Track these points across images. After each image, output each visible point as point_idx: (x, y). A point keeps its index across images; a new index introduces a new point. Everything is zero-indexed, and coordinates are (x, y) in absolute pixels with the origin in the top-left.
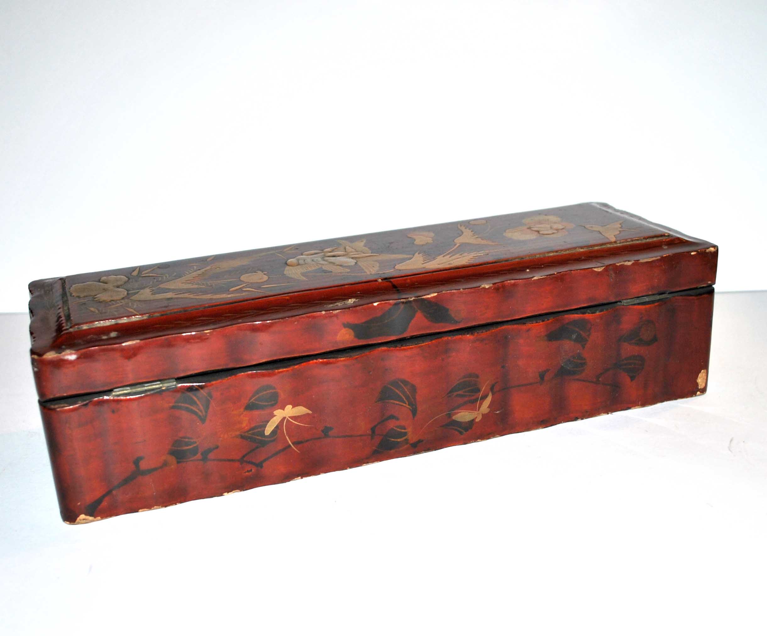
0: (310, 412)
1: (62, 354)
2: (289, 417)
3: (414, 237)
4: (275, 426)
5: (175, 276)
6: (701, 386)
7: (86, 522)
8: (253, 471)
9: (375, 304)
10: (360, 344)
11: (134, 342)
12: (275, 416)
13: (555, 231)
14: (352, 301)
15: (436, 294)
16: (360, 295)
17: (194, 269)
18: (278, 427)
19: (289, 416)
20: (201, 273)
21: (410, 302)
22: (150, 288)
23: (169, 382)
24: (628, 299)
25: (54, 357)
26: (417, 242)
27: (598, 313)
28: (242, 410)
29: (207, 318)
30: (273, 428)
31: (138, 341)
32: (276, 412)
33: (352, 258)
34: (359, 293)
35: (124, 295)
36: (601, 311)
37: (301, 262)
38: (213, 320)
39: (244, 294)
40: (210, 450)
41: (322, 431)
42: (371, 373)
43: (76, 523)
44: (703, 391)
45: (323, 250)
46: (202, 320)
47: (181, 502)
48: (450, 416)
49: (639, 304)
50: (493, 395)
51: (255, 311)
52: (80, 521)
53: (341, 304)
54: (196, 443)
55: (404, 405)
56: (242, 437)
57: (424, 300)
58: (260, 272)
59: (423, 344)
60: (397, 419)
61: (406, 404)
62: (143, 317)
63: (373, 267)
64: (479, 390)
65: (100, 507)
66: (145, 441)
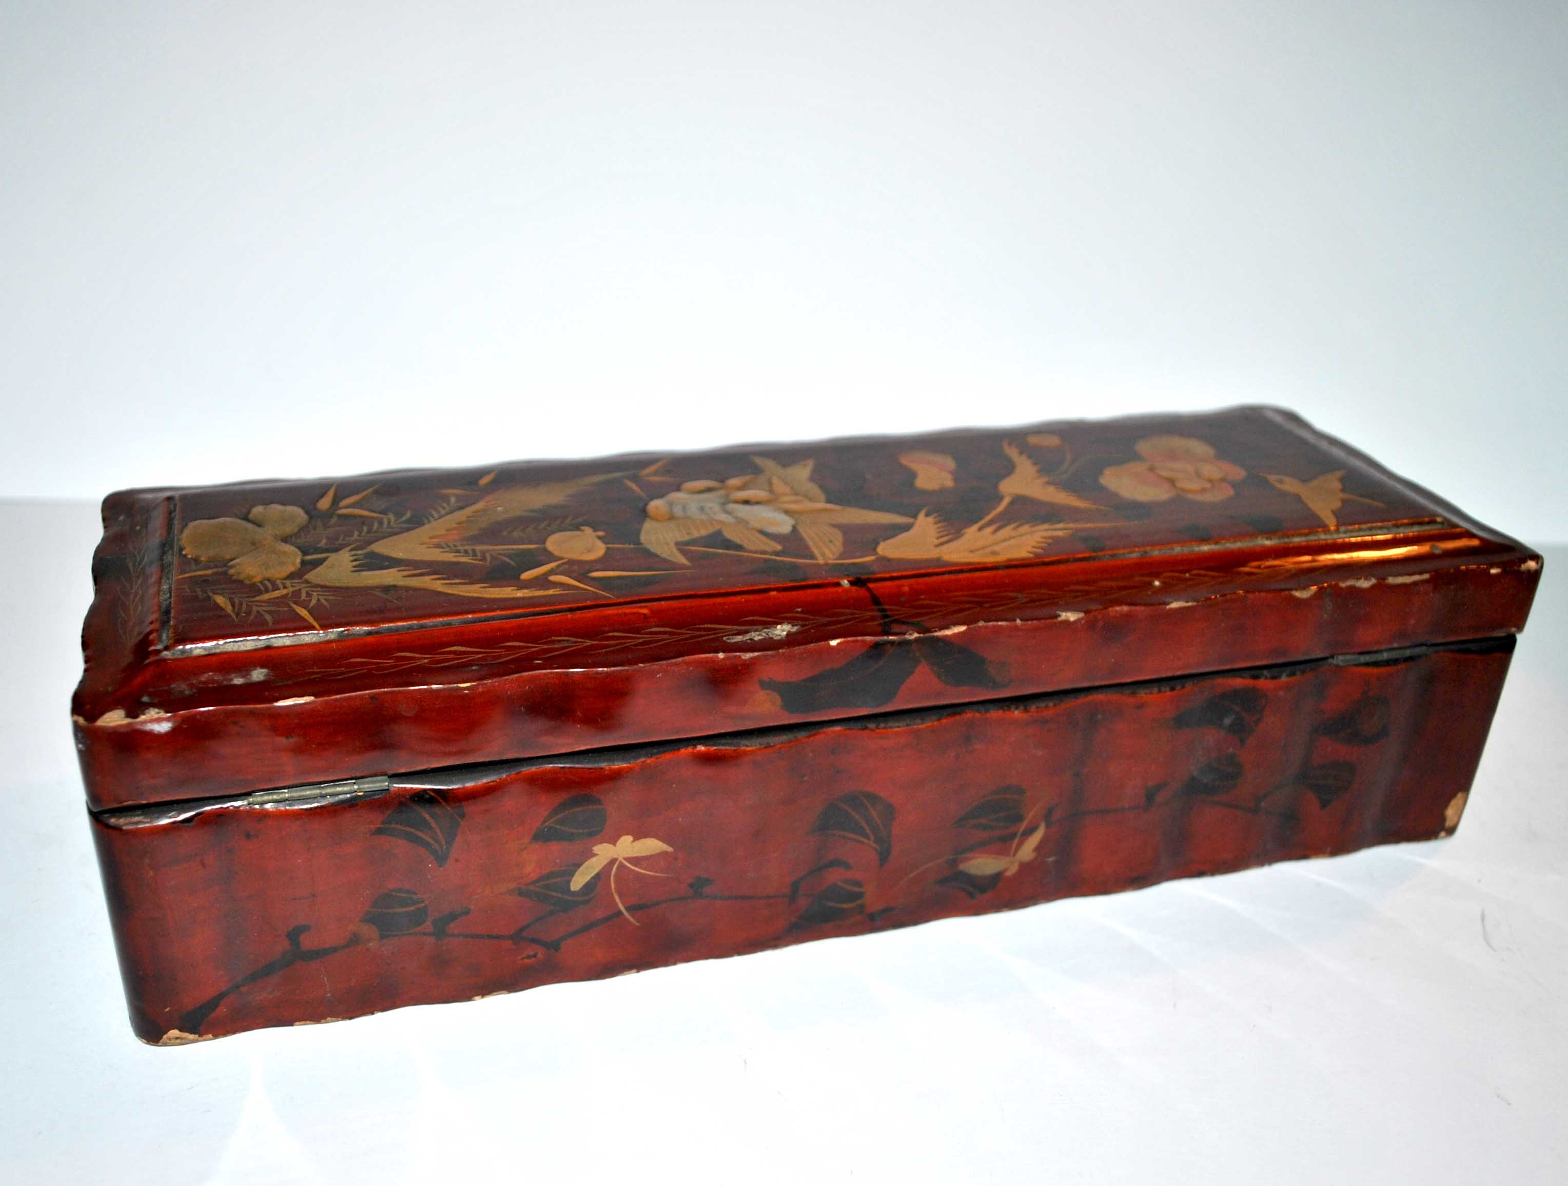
0: (670, 849)
1: (138, 720)
2: (625, 859)
3: (915, 466)
4: (592, 875)
5: (408, 521)
6: (1448, 824)
7: (181, 1042)
8: (539, 955)
9: (834, 643)
10: (793, 721)
11: (301, 700)
12: (596, 855)
13: (1207, 485)
14: (783, 631)
15: (963, 628)
16: (802, 615)
17: (449, 504)
18: (600, 877)
19: (627, 856)
20: (464, 519)
21: (908, 642)
22: (351, 550)
23: (374, 782)
24: (1348, 654)
25: (122, 726)
26: (922, 482)
27: (1284, 678)
28: (526, 841)
29: (468, 649)
30: (588, 878)
31: (312, 698)
32: (597, 849)
33: (787, 512)
34: (799, 610)
35: (294, 564)
36: (1290, 675)
37: (678, 511)
38: (480, 656)
39: (551, 592)
40: (453, 917)
41: (691, 886)
42: (805, 778)
43: (160, 1044)
44: (1451, 831)
45: (722, 481)
46: (455, 652)
47: (384, 1010)
48: (954, 863)
49: (1367, 664)
50: (1047, 827)
51: (573, 639)
52: (168, 1041)
53: (759, 635)
54: (423, 901)
55: (865, 841)
56: (521, 893)
57: (938, 639)
58: (588, 531)
59: (921, 726)
60: (847, 866)
61: (868, 838)
62: (327, 636)
63: (831, 541)
64: (1019, 818)
65: (213, 1015)
66: (314, 896)
